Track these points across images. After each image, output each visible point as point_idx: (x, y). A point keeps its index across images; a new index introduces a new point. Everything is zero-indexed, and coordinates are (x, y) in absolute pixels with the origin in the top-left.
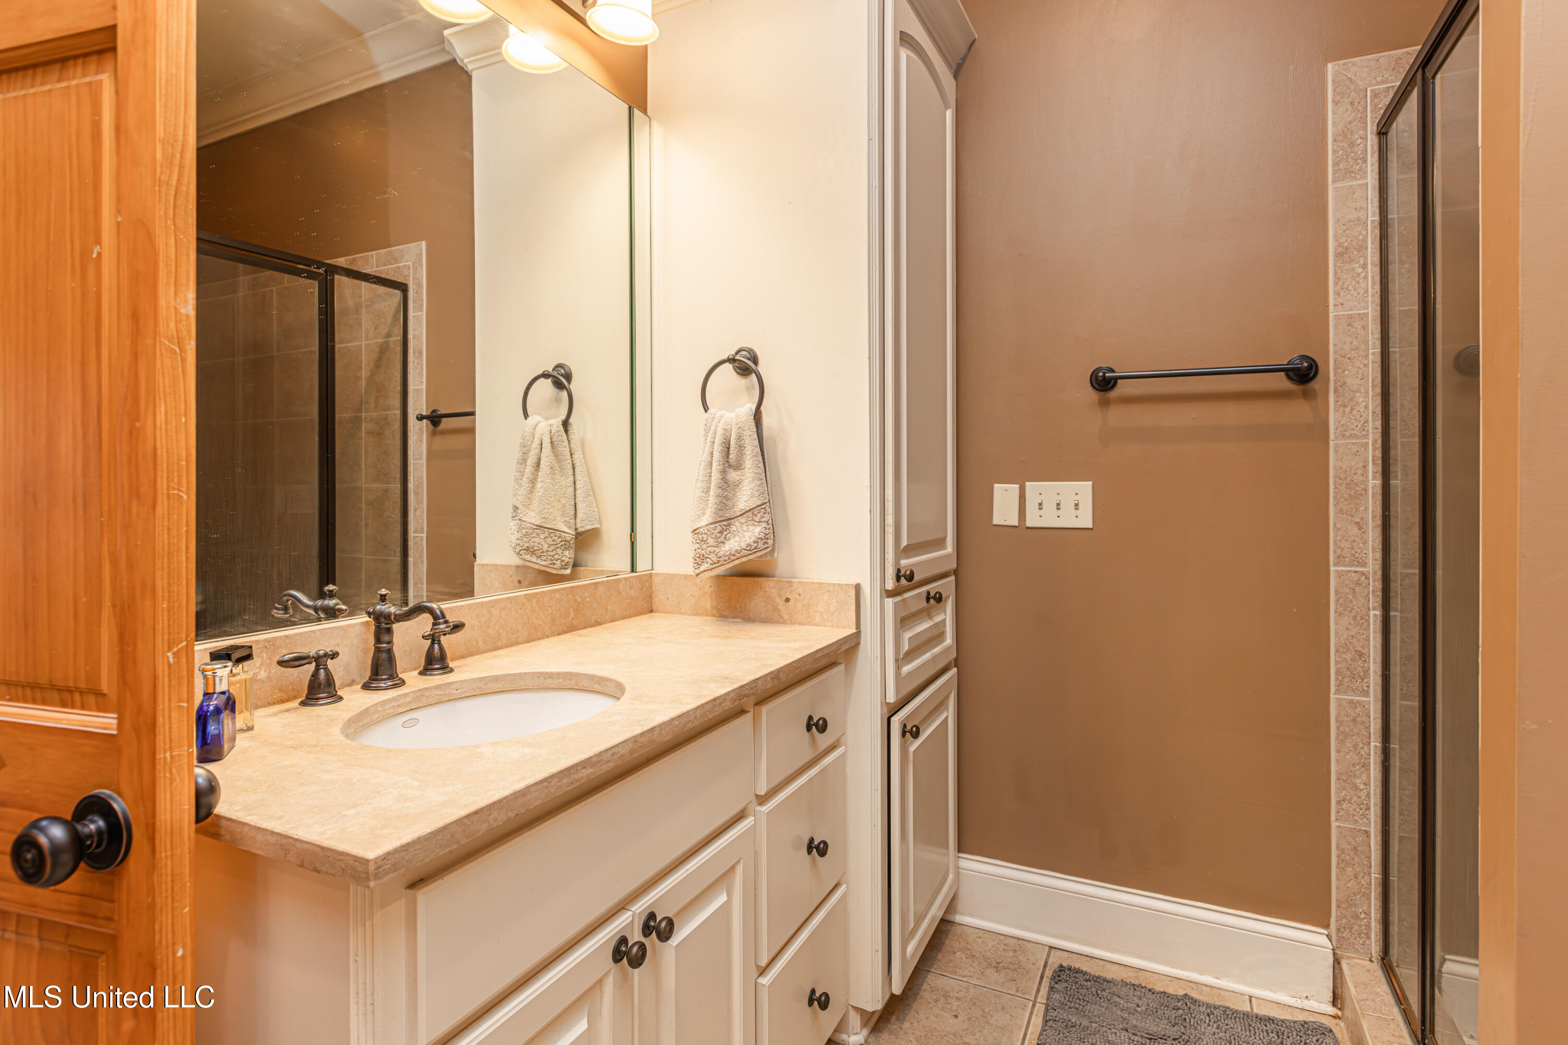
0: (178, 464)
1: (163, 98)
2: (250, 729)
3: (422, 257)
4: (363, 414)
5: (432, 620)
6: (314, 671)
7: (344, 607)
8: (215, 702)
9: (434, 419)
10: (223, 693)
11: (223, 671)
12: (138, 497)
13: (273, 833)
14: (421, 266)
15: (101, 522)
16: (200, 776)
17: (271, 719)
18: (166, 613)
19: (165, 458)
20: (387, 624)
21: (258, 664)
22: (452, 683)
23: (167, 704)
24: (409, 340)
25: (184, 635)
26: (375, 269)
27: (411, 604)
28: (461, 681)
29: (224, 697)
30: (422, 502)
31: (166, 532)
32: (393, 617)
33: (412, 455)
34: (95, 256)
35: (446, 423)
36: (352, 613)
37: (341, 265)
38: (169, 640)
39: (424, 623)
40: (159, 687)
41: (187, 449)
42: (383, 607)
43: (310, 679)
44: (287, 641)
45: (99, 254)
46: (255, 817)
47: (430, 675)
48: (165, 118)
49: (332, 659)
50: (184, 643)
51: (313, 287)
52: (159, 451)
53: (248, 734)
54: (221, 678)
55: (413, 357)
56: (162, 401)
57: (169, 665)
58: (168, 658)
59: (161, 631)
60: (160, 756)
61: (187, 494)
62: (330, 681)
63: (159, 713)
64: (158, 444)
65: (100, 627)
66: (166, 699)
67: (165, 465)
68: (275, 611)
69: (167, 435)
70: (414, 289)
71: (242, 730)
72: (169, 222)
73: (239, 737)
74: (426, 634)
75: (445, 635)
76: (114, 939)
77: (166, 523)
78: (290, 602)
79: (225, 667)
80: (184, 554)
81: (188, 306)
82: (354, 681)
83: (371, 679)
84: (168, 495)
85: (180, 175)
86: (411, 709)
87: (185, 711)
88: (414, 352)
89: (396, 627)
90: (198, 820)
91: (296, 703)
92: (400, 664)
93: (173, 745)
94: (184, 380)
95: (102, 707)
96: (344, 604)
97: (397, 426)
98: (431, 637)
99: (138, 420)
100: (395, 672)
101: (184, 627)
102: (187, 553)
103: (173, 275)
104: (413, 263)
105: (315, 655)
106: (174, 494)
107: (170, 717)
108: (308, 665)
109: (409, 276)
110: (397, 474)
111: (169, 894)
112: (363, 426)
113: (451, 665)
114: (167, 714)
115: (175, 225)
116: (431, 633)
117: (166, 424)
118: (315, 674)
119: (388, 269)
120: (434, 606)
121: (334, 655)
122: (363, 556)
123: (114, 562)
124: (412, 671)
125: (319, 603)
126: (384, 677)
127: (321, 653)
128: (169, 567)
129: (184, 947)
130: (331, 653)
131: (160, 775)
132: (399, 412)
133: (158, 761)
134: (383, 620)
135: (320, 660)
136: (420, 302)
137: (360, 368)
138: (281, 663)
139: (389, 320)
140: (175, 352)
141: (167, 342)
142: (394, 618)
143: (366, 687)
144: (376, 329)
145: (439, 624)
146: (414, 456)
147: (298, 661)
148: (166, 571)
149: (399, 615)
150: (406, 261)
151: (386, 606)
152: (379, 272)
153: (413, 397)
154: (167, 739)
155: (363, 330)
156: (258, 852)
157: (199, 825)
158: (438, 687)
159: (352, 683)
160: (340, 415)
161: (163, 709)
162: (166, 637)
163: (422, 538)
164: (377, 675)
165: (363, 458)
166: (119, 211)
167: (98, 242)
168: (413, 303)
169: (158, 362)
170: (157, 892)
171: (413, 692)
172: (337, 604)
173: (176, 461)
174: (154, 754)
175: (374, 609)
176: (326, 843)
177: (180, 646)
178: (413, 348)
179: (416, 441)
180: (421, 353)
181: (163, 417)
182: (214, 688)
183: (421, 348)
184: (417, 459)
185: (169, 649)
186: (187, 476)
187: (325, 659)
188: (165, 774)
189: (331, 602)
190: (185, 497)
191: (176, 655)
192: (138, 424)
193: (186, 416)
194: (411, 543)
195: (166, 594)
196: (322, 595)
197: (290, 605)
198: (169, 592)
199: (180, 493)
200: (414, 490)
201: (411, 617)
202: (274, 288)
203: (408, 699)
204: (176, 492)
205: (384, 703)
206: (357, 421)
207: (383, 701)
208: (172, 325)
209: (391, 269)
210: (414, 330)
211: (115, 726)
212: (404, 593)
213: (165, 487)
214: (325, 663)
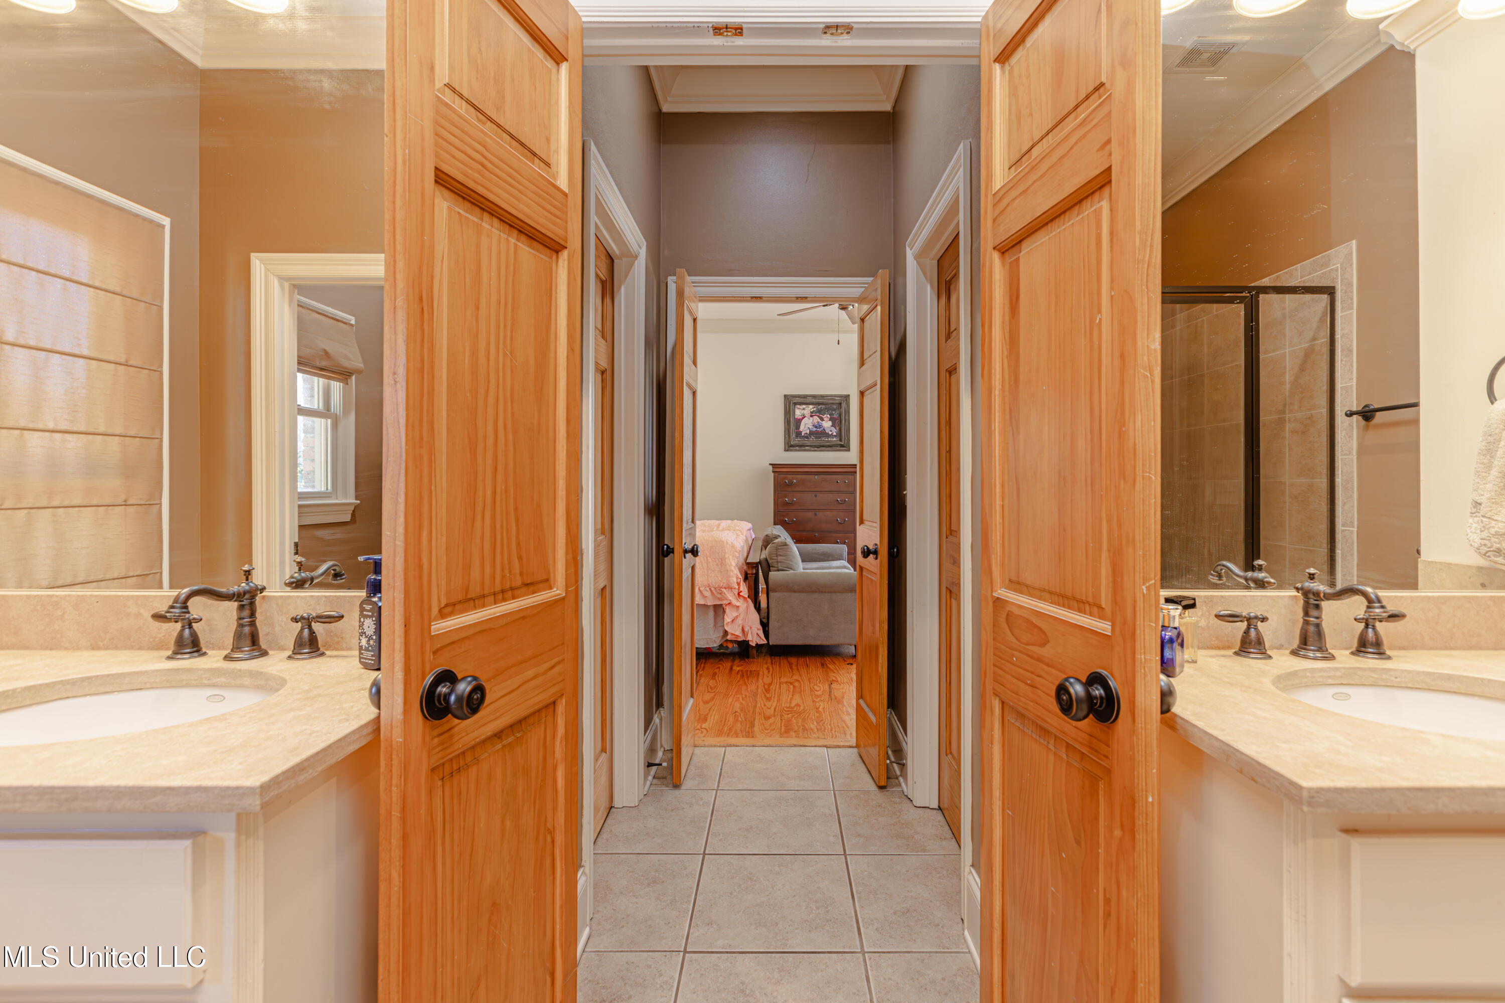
0: (1149, 455)
1: (1140, 203)
2: (1195, 662)
3: (1352, 257)
4: (1287, 416)
5: (1366, 603)
6: (1246, 630)
7: (1272, 581)
8: (1170, 634)
9: (1367, 414)
10: (1175, 628)
11: (1175, 611)
12: (1124, 479)
13: (1217, 739)
14: (1351, 265)
15: (1101, 495)
16: (1162, 680)
17: (1210, 660)
18: (1141, 558)
19: (1141, 451)
20: (1316, 600)
21: (1200, 614)
22: (1390, 670)
23: (1142, 622)
24: (1336, 340)
25: (1153, 575)
26: (1300, 280)
27: (1339, 587)
28: (1401, 670)
29: (1175, 632)
30: (1352, 497)
31: (1142, 502)
32: (1322, 595)
33: (1340, 451)
34: (1097, 321)
35: (1379, 417)
36: (1280, 587)
37: (1265, 285)
38: (1144, 577)
39: (1356, 606)
40: (1138, 609)
41: (1155, 444)
42: (1312, 585)
43: (1243, 636)
44: (1223, 600)
45: (1100, 319)
46: (1202, 723)
47: (1363, 657)
48: (1141, 216)
49: (1262, 622)
50: (1153, 581)
51: (1240, 310)
52: (1137, 446)
53: (1193, 665)
54: (1174, 617)
55: (1341, 355)
56: (1139, 412)
57: (1144, 595)
58: (1143, 590)
59: (1138, 570)
60: (1138, 656)
61: (1155, 476)
62: (1260, 642)
63: (1138, 627)
64: (1137, 442)
65: (1100, 563)
66: (1142, 618)
67: (1141, 457)
68: (1211, 576)
69: (1142, 434)
70: (1342, 290)
71: (1188, 662)
72: (1144, 287)
73: (1186, 665)
74: (1359, 617)
75: (1381, 621)
76: (1108, 772)
77: (1142, 495)
78: (1224, 571)
79: (1177, 609)
80: (1153, 518)
81: (1156, 345)
82: (1283, 646)
83: (1299, 647)
84: (1143, 476)
85: (1151, 252)
86: (1342, 684)
87: (1154, 628)
88: (1342, 351)
89: (1325, 604)
90: (1163, 712)
91: (1230, 652)
92: (1330, 641)
93: (1146, 651)
94: (1153, 396)
95: (1102, 617)
96: (1272, 577)
97: (1324, 424)
98: (1364, 621)
99: (1124, 426)
100: (1324, 645)
101: (1153, 570)
102: (1155, 517)
103: (1146, 323)
104: (1341, 265)
105: (1247, 616)
106: (1146, 476)
107: (1144, 631)
108: (1240, 623)
109: (1337, 278)
110: (1324, 470)
111: (1144, 754)
112: (1287, 426)
113: (1388, 652)
114: (1142, 628)
115: (1147, 288)
116: (1365, 617)
117: (1142, 427)
118: (1247, 632)
119: (1313, 277)
120: (1369, 590)
121: (1264, 620)
122: (1287, 545)
123: (1109, 521)
124: (1342, 649)
125: (1250, 574)
126: (1312, 648)
127: (1252, 615)
128: (1144, 527)
129: (1153, 796)
130: (1260, 617)
131: (1138, 669)
132: (1326, 410)
133: (1136, 660)
134: (1311, 596)
135: (1250, 621)
136: (1350, 301)
137: (1284, 373)
138: (1217, 616)
139: (1314, 326)
140: (1148, 377)
141: (1142, 371)
142: (1324, 596)
143: (1294, 653)
144: (1300, 335)
145: (1374, 608)
146: (1342, 451)
147: (1233, 617)
148: (1142, 529)
149: (1329, 594)
150: (1334, 265)
151: (1315, 584)
152: (1304, 282)
153: (1341, 395)
154: (1142, 646)
155: (1287, 338)
156: (1205, 750)
157: (1164, 715)
158: (1371, 670)
159: (1280, 647)
160: (1264, 418)
161: (1140, 624)
162: (1142, 575)
163: (1352, 532)
164: (1305, 644)
165: (1287, 455)
166: (1112, 289)
167: (1100, 312)
168: (1341, 303)
169: (1137, 385)
170: (1136, 750)
171: (1344, 668)
172: (1266, 578)
173: (1148, 453)
174: (1134, 653)
175: (1302, 586)
176: (1262, 761)
177: (1150, 583)
178: (1341, 347)
179: (1344, 436)
180: (1351, 351)
181: (1140, 422)
182: (1169, 623)
183: (1351, 346)
184: (1346, 454)
185: (1144, 584)
186: (1155, 464)
187: (1256, 621)
188: (1141, 669)
189: (1261, 575)
190: (1154, 478)
191: (1148, 588)
192: (1124, 429)
193: (1154, 421)
194: (1339, 536)
195: (1142, 545)
196: (1253, 568)
197: (1223, 574)
198: (1144, 544)
199: (1151, 476)
200: (1342, 484)
201: (1342, 597)
202: (1205, 318)
203: (1338, 674)
204: (1148, 474)
205: (1313, 670)
206: (1281, 422)
207: (1312, 669)
208: (1146, 358)
209: (1317, 276)
210: (1342, 329)
211: (1110, 630)
212: (1331, 575)
213: (1141, 471)
214: (1255, 624)
